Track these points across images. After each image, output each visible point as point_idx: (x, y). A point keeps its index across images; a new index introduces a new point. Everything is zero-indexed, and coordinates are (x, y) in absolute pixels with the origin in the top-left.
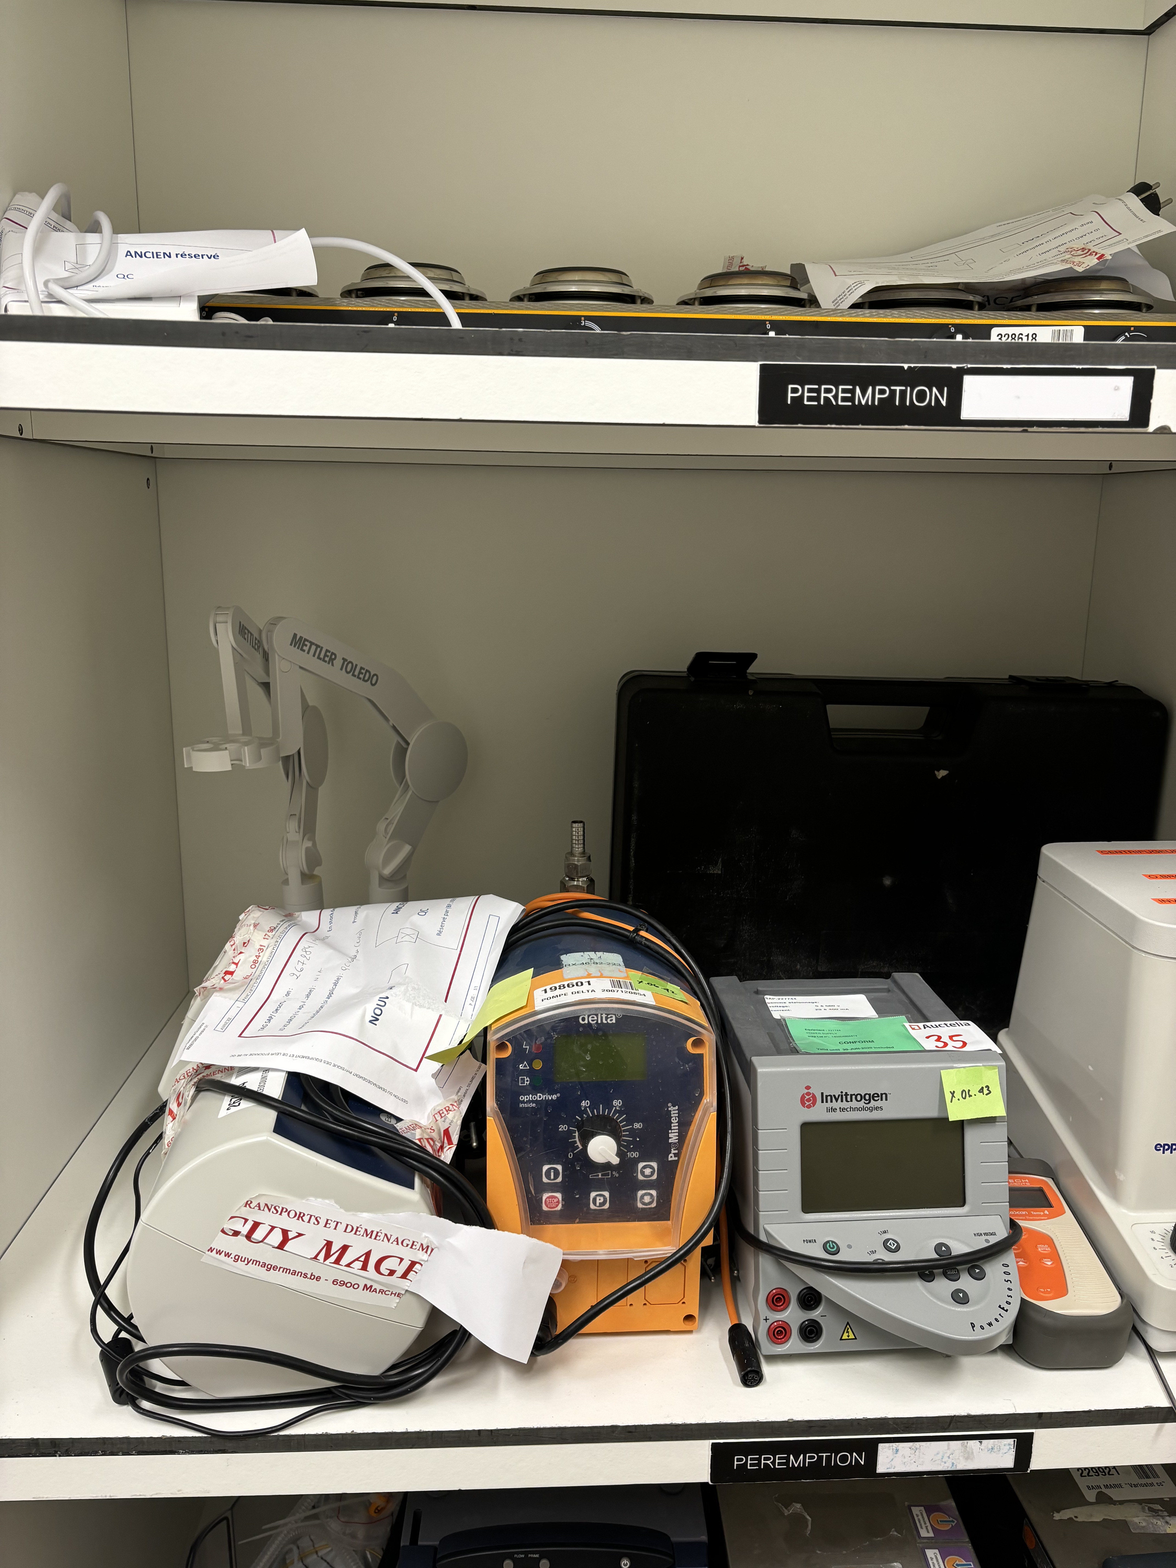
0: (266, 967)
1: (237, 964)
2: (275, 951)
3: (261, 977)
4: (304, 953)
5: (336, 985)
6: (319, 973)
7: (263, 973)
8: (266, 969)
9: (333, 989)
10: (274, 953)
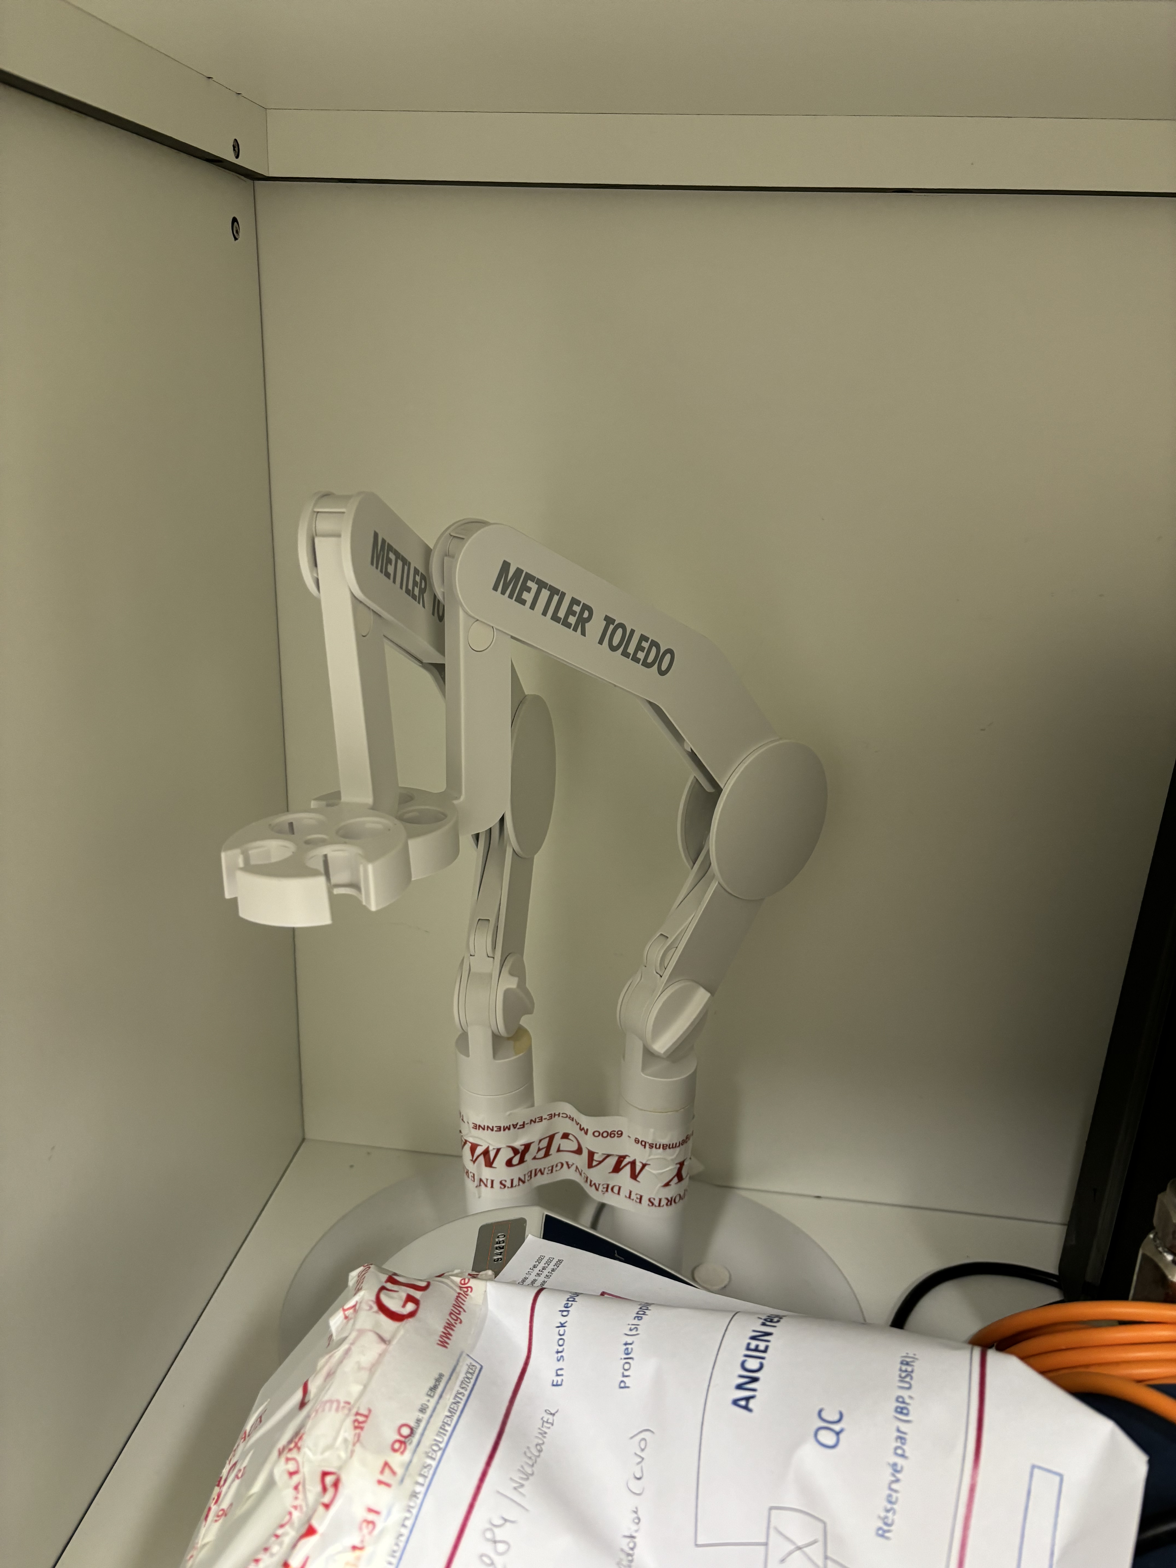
2: (405, 1532)
4: (488, 1549)
10: (403, 1539)
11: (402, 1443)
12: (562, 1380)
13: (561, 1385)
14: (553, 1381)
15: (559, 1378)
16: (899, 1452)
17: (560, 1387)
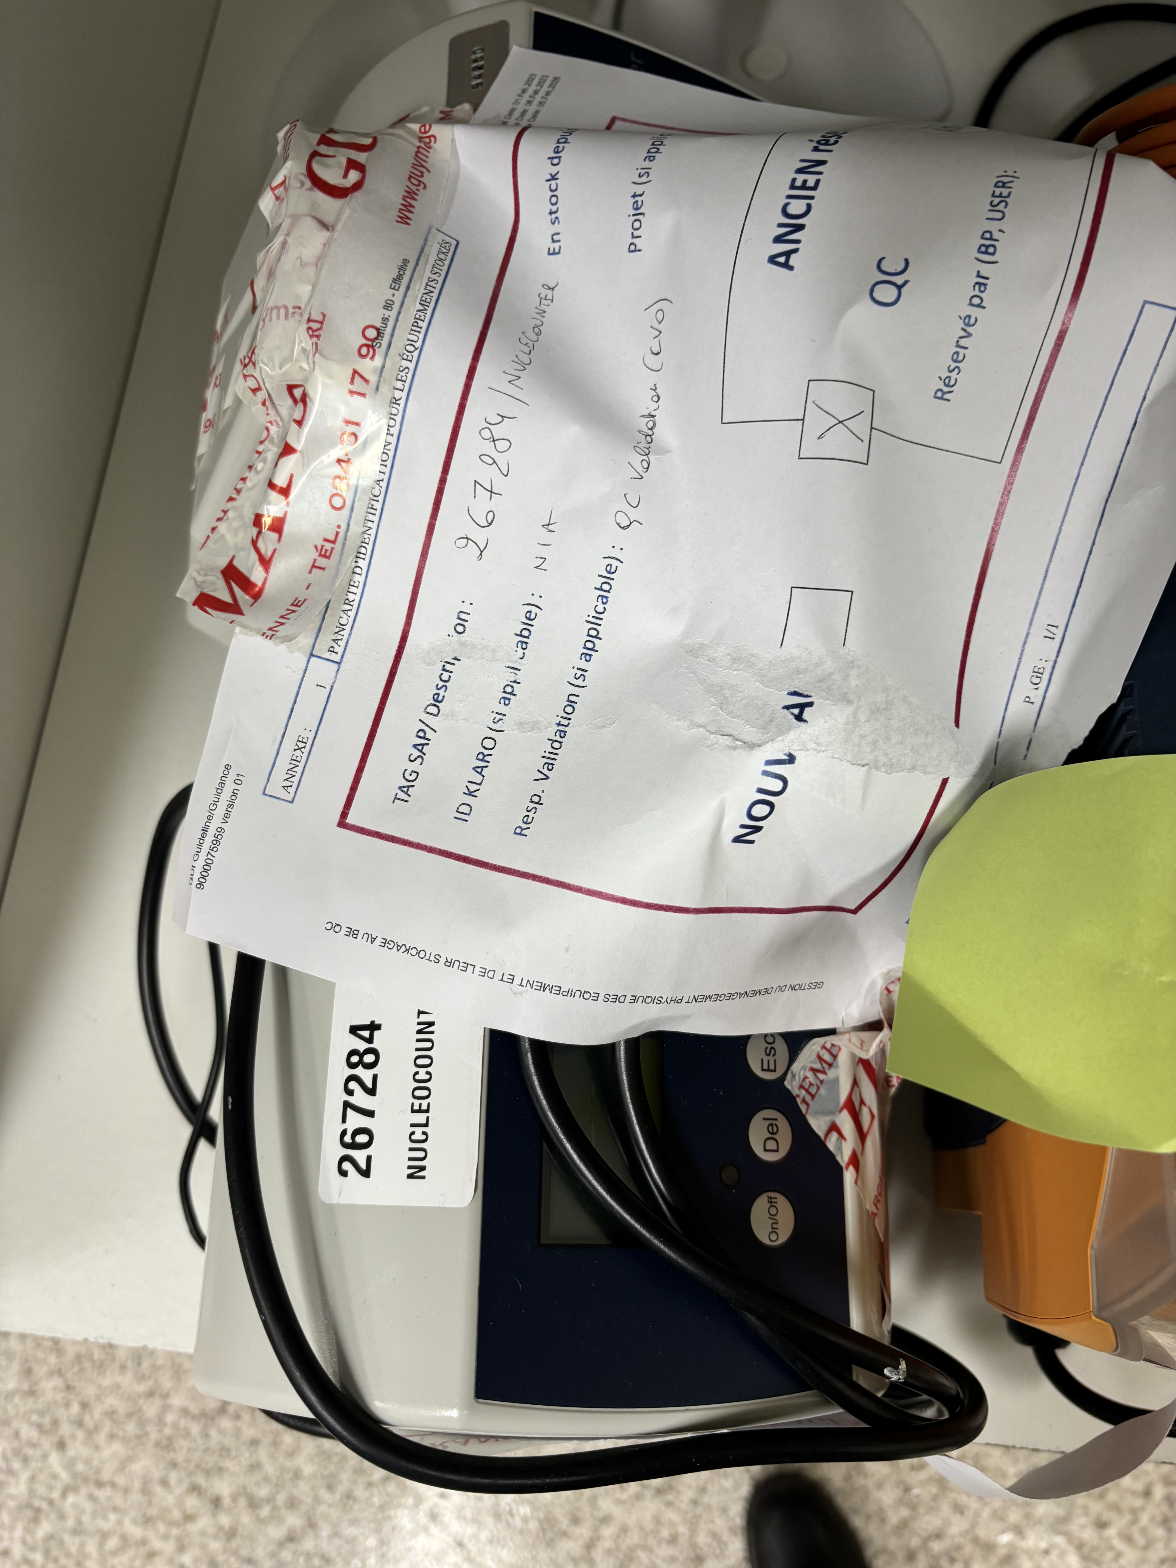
0: (378, 506)
1: (285, 492)
2: (393, 440)
3: (369, 547)
4: (489, 448)
5: (604, 600)
6: (546, 537)
7: (372, 532)
8: (378, 513)
9: (599, 615)
10: (392, 447)
11: (370, 347)
12: (560, 247)
13: (559, 253)
14: (549, 249)
15: (556, 245)
16: (976, 301)
17: (558, 256)
